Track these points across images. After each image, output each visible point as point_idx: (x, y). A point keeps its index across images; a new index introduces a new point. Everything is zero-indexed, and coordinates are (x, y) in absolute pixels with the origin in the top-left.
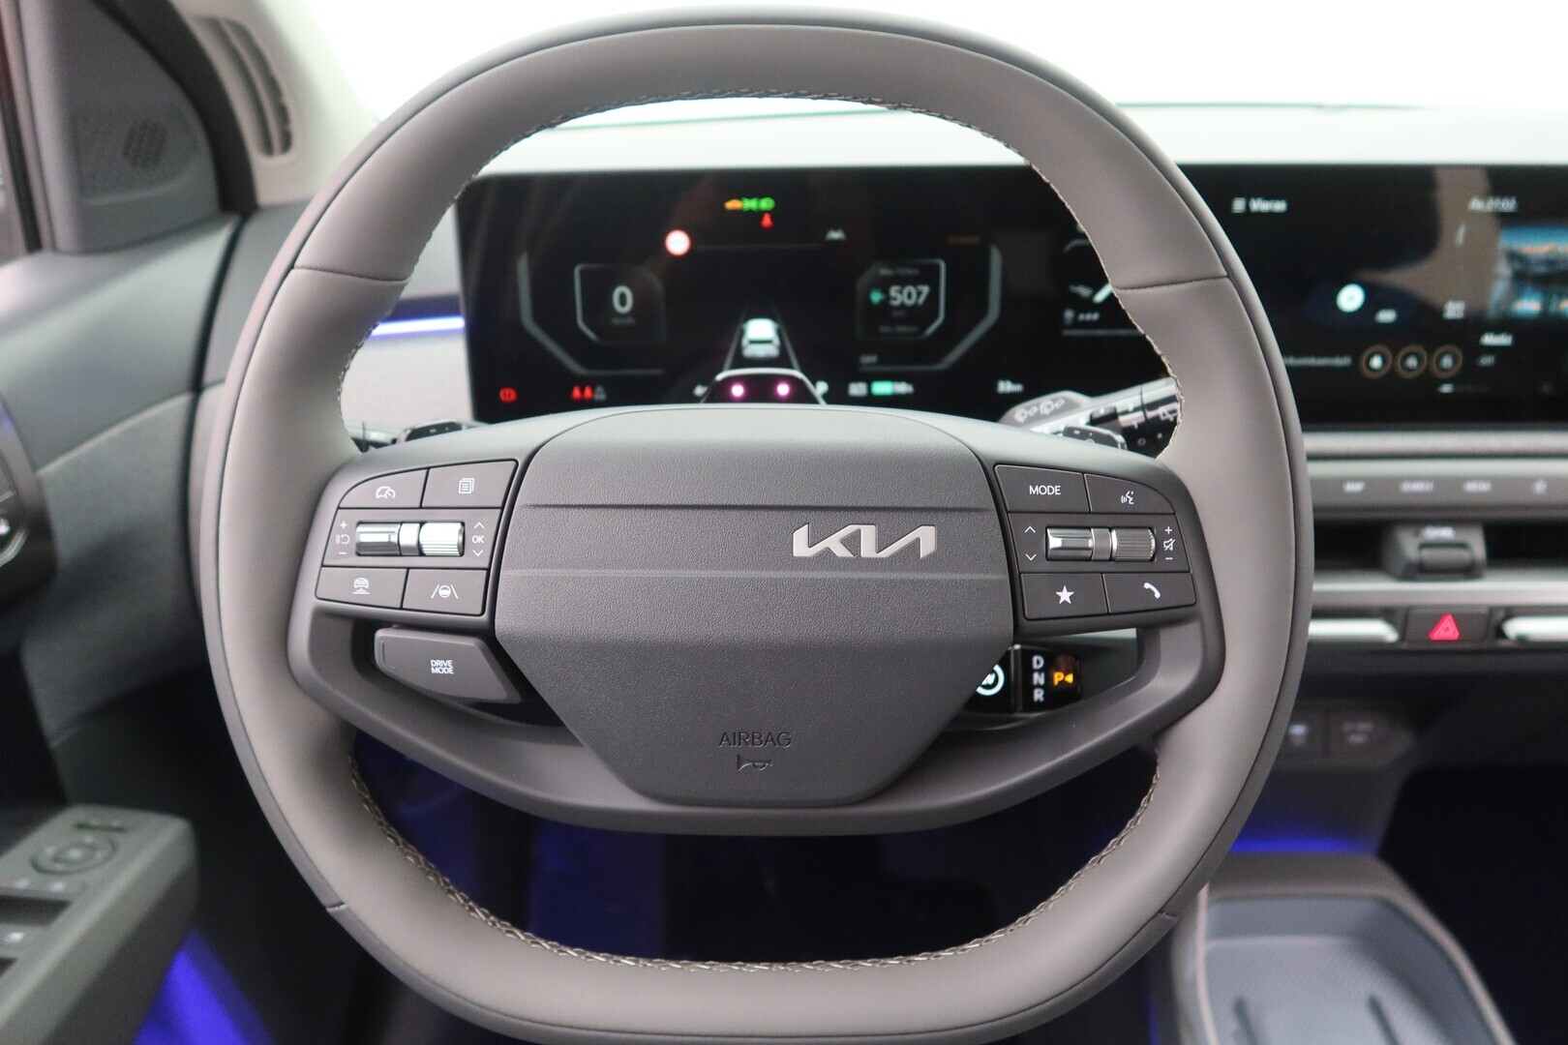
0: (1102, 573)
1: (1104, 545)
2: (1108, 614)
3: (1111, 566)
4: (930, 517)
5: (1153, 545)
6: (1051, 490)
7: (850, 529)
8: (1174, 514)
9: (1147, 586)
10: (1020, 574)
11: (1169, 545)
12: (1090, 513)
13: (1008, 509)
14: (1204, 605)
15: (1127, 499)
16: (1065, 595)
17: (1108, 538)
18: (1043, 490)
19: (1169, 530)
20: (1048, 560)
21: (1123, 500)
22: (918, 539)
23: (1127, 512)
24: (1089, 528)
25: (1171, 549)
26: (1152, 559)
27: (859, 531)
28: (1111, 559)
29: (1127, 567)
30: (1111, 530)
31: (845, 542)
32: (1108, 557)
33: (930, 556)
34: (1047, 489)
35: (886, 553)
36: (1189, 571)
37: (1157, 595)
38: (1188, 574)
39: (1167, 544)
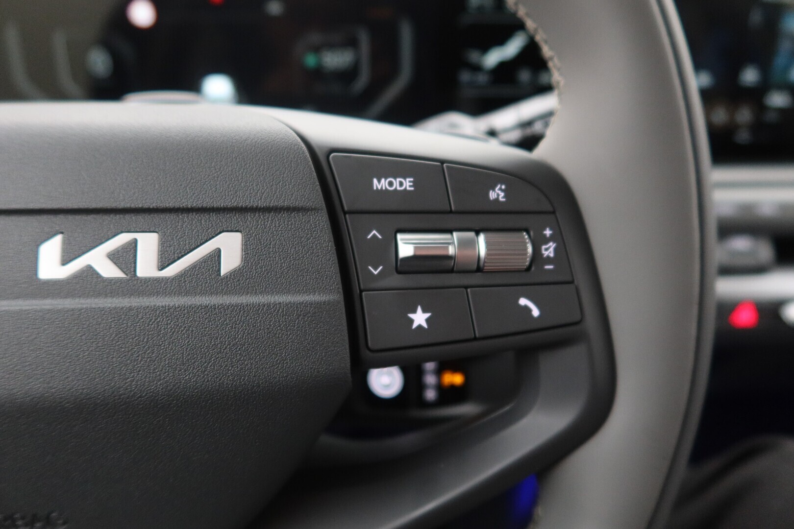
0: (466, 287)
1: (468, 252)
2: (475, 339)
3: (477, 279)
4: (235, 218)
5: (530, 249)
6: (401, 184)
7: (122, 239)
8: (554, 212)
9: (523, 301)
10: (361, 291)
11: (549, 250)
12: (451, 212)
13: (346, 209)
14: (591, 323)
15: (497, 194)
16: (420, 318)
17: (473, 244)
18: (391, 184)
19: (548, 232)
20: (399, 272)
21: (492, 195)
22: (218, 251)
23: (496, 210)
24: (450, 231)
25: (552, 255)
26: (528, 269)
27: (135, 241)
28: (479, 269)
29: (498, 280)
30: (477, 233)
31: (115, 257)
32: (475, 267)
33: (234, 274)
34: (396, 183)
35: (172, 271)
36: (572, 282)
37: (536, 312)
38: (571, 286)
39: (546, 249)
